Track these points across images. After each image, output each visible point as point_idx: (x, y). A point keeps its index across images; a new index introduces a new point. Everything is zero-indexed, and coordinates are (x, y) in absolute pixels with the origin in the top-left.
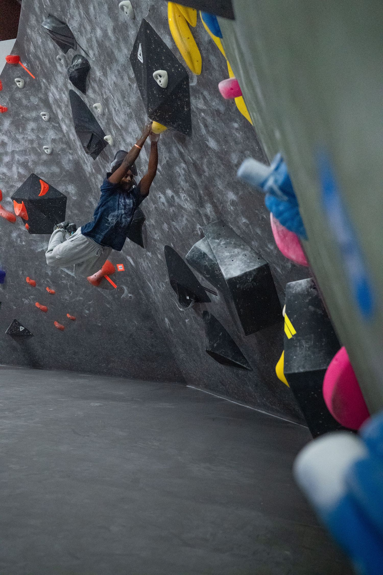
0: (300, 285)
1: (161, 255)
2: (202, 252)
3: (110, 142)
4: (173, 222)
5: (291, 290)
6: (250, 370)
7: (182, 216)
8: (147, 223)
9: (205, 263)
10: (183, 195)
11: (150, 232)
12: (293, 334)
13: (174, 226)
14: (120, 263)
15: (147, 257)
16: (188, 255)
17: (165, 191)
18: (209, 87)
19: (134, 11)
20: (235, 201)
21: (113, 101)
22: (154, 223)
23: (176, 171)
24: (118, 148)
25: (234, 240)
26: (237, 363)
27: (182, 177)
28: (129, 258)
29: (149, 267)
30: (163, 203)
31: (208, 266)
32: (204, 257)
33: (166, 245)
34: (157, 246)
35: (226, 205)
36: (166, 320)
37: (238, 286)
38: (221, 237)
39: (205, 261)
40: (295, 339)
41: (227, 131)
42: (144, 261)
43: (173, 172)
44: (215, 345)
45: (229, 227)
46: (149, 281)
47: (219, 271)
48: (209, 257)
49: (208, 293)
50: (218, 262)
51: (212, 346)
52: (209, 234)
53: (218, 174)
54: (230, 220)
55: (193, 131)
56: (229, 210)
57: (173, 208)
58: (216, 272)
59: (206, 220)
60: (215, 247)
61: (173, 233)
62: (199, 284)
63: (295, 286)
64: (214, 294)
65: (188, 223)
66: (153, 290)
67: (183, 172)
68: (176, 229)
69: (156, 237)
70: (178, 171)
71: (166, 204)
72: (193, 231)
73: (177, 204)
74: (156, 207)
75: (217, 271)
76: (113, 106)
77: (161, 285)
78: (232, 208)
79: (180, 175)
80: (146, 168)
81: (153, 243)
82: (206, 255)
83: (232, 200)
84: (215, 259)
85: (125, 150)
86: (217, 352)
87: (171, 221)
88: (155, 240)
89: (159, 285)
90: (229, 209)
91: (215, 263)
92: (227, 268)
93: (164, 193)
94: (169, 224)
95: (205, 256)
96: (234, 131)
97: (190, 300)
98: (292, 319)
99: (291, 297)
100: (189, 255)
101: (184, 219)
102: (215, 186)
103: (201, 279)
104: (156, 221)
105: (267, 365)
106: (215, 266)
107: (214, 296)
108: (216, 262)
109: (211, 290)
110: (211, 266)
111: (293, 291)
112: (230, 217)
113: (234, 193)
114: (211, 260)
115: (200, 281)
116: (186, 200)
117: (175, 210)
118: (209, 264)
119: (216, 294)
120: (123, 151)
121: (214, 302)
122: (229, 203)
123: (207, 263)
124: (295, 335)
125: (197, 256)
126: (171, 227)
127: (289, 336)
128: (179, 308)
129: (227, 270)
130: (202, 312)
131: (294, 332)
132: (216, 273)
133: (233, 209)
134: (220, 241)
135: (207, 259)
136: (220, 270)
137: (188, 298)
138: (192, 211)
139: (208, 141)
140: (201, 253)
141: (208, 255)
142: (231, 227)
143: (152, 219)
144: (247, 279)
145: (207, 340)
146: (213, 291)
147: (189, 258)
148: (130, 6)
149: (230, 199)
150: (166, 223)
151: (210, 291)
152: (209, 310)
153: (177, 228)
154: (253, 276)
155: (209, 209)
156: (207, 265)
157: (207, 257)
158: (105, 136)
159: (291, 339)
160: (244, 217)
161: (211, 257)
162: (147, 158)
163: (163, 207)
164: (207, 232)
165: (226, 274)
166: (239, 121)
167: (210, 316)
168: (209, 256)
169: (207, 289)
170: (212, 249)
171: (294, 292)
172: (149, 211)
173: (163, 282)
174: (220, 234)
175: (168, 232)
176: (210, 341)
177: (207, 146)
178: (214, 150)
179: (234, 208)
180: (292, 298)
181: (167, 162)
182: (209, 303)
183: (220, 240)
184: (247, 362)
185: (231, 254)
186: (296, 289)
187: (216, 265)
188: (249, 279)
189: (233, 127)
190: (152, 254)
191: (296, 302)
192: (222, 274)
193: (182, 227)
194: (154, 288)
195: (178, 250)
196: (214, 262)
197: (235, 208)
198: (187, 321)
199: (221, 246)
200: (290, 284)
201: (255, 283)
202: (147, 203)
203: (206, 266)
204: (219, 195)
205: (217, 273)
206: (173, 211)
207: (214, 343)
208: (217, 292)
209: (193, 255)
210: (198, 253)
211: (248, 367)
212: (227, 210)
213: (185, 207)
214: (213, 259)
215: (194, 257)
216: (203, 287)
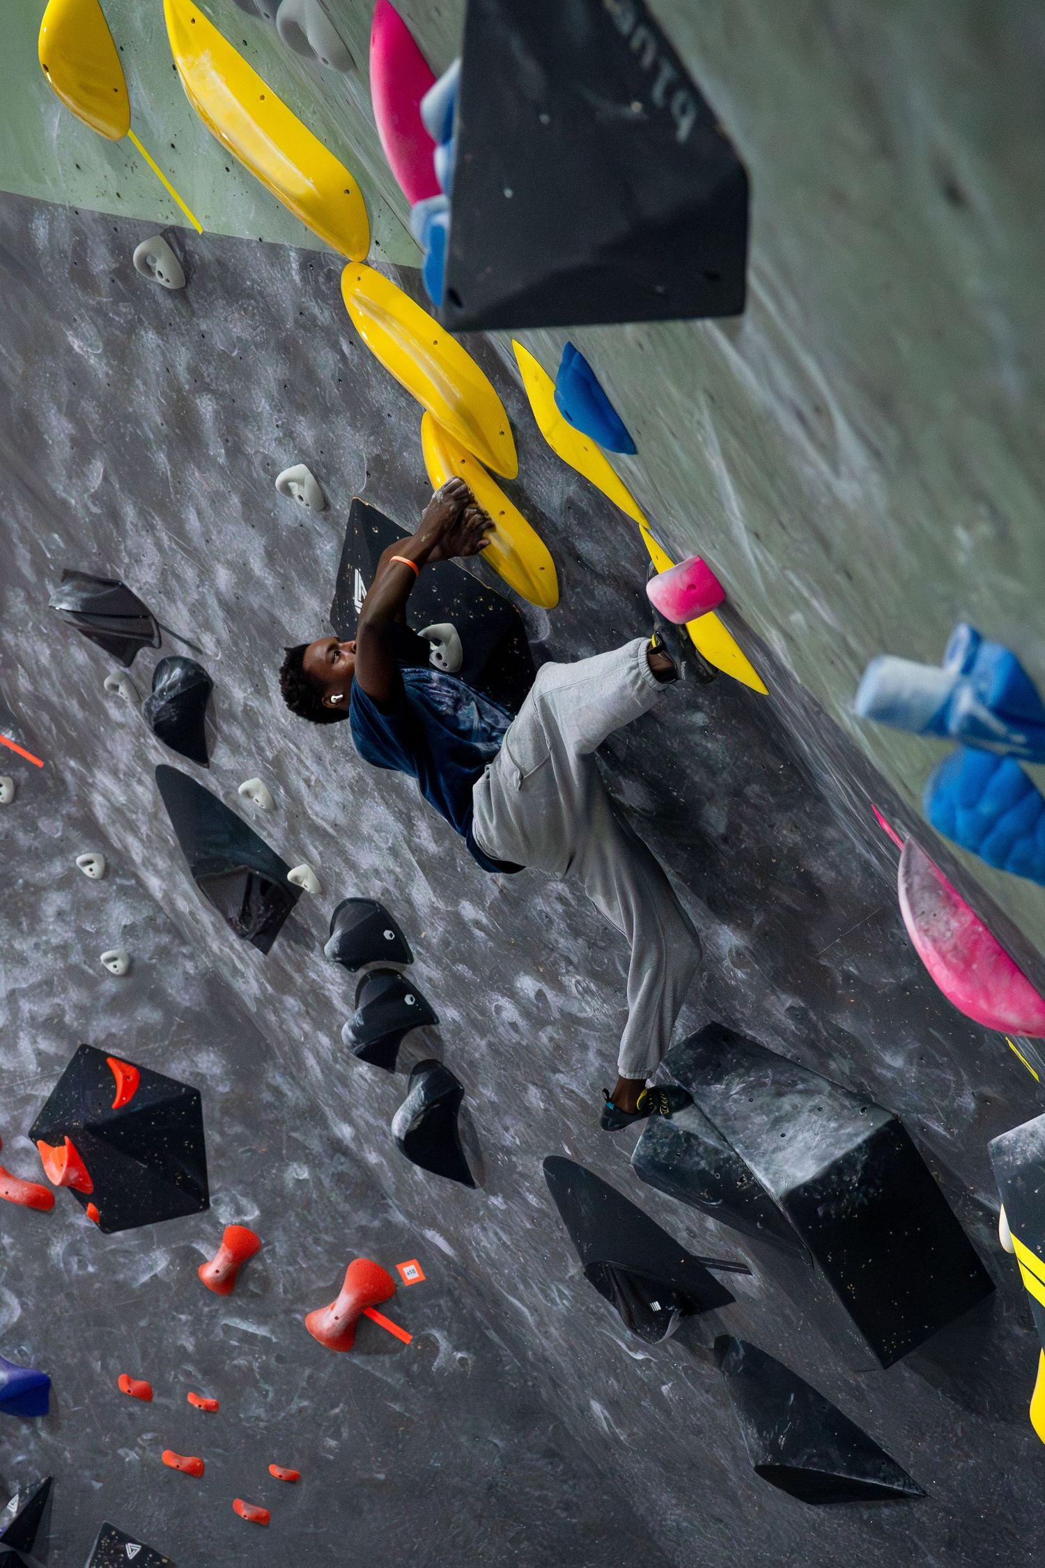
0: (1033, 1134)
1: (539, 1194)
2: (681, 1132)
3: (308, 884)
4: (559, 1076)
5: (1007, 1159)
6: (916, 1498)
7: (584, 1047)
8: (470, 1102)
9: (698, 1163)
10: (573, 981)
11: (489, 1131)
13: (562, 1088)
14: (406, 1258)
15: (491, 1212)
16: (636, 1154)
17: (511, 983)
18: (594, 634)
19: (320, 486)
20: (746, 950)
21: (301, 761)
22: (494, 1098)
23: (535, 913)
24: (338, 894)
25: (770, 1072)
26: (869, 1481)
27: (558, 924)
28: (431, 1234)
29: (504, 1244)
30: (514, 1025)
31: (708, 1173)
32: (691, 1147)
33: (546, 1155)
34: (520, 1168)
35: (720, 970)
36: (596, 1407)
37: (820, 1212)
38: (728, 1073)
41: (674, 744)
42: (484, 1229)
43: (526, 917)
44: (782, 1441)
45: (743, 1039)
46: (513, 1290)
47: (749, 1179)
48: (706, 1143)
49: (718, 1275)
50: (737, 1150)
51: (773, 1447)
54: (742, 1013)
56: (733, 983)
57: (549, 1029)
58: (739, 1183)
60: (715, 1107)
61: (563, 1110)
62: (684, 1253)
63: (1016, 1142)
64: (735, 1271)
66: (531, 1320)
67: (560, 908)
68: (571, 1094)
69: (509, 1139)
70: (541, 911)
71: (522, 1023)
73: (558, 1016)
74: (490, 1045)
75: (741, 1180)
76: (299, 773)
77: (555, 1295)
78: (740, 974)
79: (551, 921)
80: (436, 929)
81: (503, 1161)
82: (696, 1137)
83: (734, 952)
84: (726, 1144)
85: (359, 896)
86: (793, 1463)
87: (549, 1074)
88: (508, 1151)
89: (546, 1296)
90: (731, 979)
91: (730, 1158)
92: (770, 1163)
93: (512, 994)
94: (543, 1085)
95: (693, 1141)
96: (697, 738)
97: (664, 1316)
98: (1039, 1248)
99: (1014, 1179)
100: (642, 1154)
101: (591, 1055)
103: (685, 1234)
104: (500, 1088)
105: (971, 1462)
106: (731, 1166)
107: (740, 1277)
108: (732, 1153)
109: (727, 1259)
110: (719, 1169)
111: (1015, 1159)
112: (742, 1005)
113: (738, 925)
114: (717, 1152)
115: (682, 1243)
116: (587, 991)
117: (555, 1036)
118: (709, 1164)
119: (745, 1269)
120: (352, 900)
121: (747, 1298)
122: (728, 963)
123: (703, 1164)
125: (667, 1150)
126: (550, 1091)
128: (631, 1354)
129: (774, 1168)
130: (712, 1345)
132: (741, 1186)
133: (745, 978)
134: (727, 1085)
135: (701, 1149)
136: (750, 1174)
137: (656, 1306)
138: (610, 1022)
140: (677, 1136)
141: (701, 1136)
142: (749, 1035)
143: (485, 1085)
144: (844, 1181)
145: (752, 1431)
146: (734, 1264)
147: (644, 1162)
148: (309, 478)
149: (726, 950)
150: (534, 1084)
151: (726, 1266)
152: (734, 1332)
153: (572, 1091)
154: (859, 1167)
156: (707, 1169)
157: (700, 1144)
158: (289, 869)
160: (784, 991)
161: (711, 1142)
162: (434, 899)
163: (515, 1037)
165: (775, 1183)
166: (706, 703)
167: (742, 1352)
168: (706, 1140)
169: (714, 1260)
170: (709, 1116)
171: (1019, 1163)
172: (472, 1064)
173: (561, 1280)
174: (720, 1066)
175: (546, 1110)
176: (760, 1432)
178: (646, 811)
179: (746, 973)
180: (1020, 1182)
181: (501, 891)
182: (730, 1306)
183: (725, 1082)
184: (901, 1474)
185: (772, 1116)
186: (1024, 1152)
187: (735, 1163)
188: (851, 1180)
189: (691, 729)
190: (506, 1198)
191: (1036, 1192)
192: (758, 1187)
193: (588, 1083)
194: (534, 1309)
195: (589, 1160)
196: (726, 1155)
197: (748, 970)
198: (665, 1389)
199: (735, 1101)
200: (1001, 1141)
201: (872, 1191)
202: (462, 1039)
203: (701, 1173)
205: (745, 1187)
206: (551, 1039)
207: (777, 1437)
208: (749, 1261)
209: (655, 1150)
210: (666, 1138)
211: (910, 1487)
212: (726, 983)
213: (585, 1015)
214: (720, 1148)
215: (656, 1154)
216: (696, 1259)
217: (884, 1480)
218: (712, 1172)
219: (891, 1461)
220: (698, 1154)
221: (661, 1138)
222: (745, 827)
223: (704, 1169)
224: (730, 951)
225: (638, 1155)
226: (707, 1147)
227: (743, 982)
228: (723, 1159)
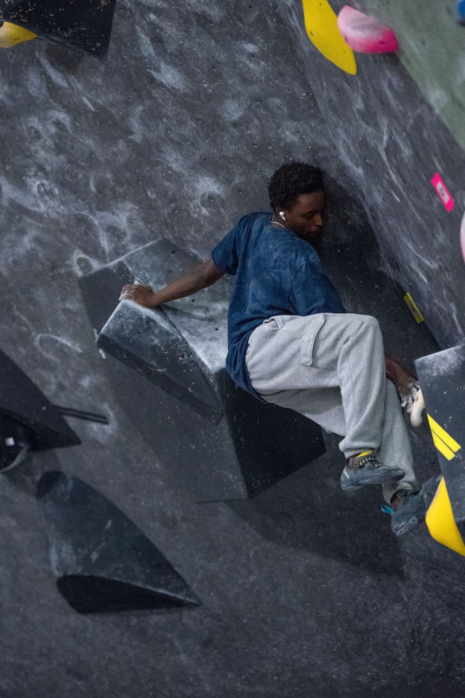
0: (444, 359)
2: (144, 317)
5: (427, 372)
7: (22, 232)
9: (152, 340)
10: (38, 183)
12: (455, 451)
16: (106, 328)
20: (219, 196)
23: (24, 127)
27: (46, 140)
31: (159, 348)
32: (149, 328)
35: (187, 205)
39: (153, 337)
40: (461, 458)
41: (222, 56)
43: (13, 128)
44: (95, 556)
45: (187, 254)
47: (189, 356)
48: (161, 327)
49: (72, 422)
50: (184, 335)
51: (85, 561)
52: (144, 274)
53: (177, 139)
54: (194, 238)
55: (112, 46)
56: (196, 216)
58: (181, 359)
59: (110, 241)
62: (46, 402)
63: (433, 363)
64: (94, 421)
65: (38, 248)
67: (53, 130)
70: (32, 128)
72: (54, 267)
75: (183, 356)
78: (204, 211)
82: (155, 322)
83: (207, 195)
84: (175, 329)
86: (102, 574)
90: (195, 213)
91: (177, 340)
92: (208, 348)
95: (152, 324)
97: (17, 448)
98: (445, 425)
99: (432, 384)
100: (111, 327)
101: (26, 240)
102: (158, 163)
103: (53, 387)
106: (177, 345)
107: (95, 426)
108: (180, 337)
109: (89, 411)
110: (167, 346)
111: (432, 372)
112: (196, 232)
113: (218, 180)
114: (168, 334)
115: (47, 393)
116: (50, 193)
118: (161, 342)
119: (103, 420)
121: (94, 442)
122: (198, 202)
123: (156, 341)
124: (459, 451)
125: (131, 327)
127: (449, 456)
129: (211, 352)
130: (38, 478)
131: (456, 447)
132: (182, 361)
133: (208, 214)
135: (157, 331)
136: (191, 352)
137: (11, 441)
138: (61, 219)
139: (158, 70)
140: (141, 319)
141: (158, 322)
142: (193, 253)
146: (94, 415)
147: (111, 333)
149: (201, 193)
151: (83, 416)
152: (68, 469)
155: (127, 214)
156: (159, 345)
157: (156, 327)
159: (453, 459)
161: (164, 326)
164: (139, 270)
165: (211, 362)
167: (71, 484)
168: (160, 324)
169: (74, 411)
171: (435, 375)
174: (170, 272)
176: (75, 549)
177: (152, 80)
178: (173, 88)
179: (209, 212)
180: (435, 385)
182: (75, 448)
185: (208, 315)
186: (438, 369)
187: (180, 344)
191: (445, 393)
192: (197, 364)
193: (10, 259)
196: (174, 337)
197: (214, 211)
200: (423, 360)
203: (155, 347)
204: (167, 183)
205: (184, 362)
207: (90, 552)
208: (111, 414)
209: (122, 326)
210: (132, 319)
211: (190, 596)
212: (189, 215)
213: (37, 210)
214: (171, 331)
215: (122, 329)
216: (57, 407)
217: (172, 590)
218: (162, 348)
219: (179, 577)
220: (154, 334)
221: (127, 319)
222: (256, 122)
223: (157, 345)
224: (204, 195)
225: (108, 328)
226: (161, 330)
227: (205, 217)
228: (172, 340)
